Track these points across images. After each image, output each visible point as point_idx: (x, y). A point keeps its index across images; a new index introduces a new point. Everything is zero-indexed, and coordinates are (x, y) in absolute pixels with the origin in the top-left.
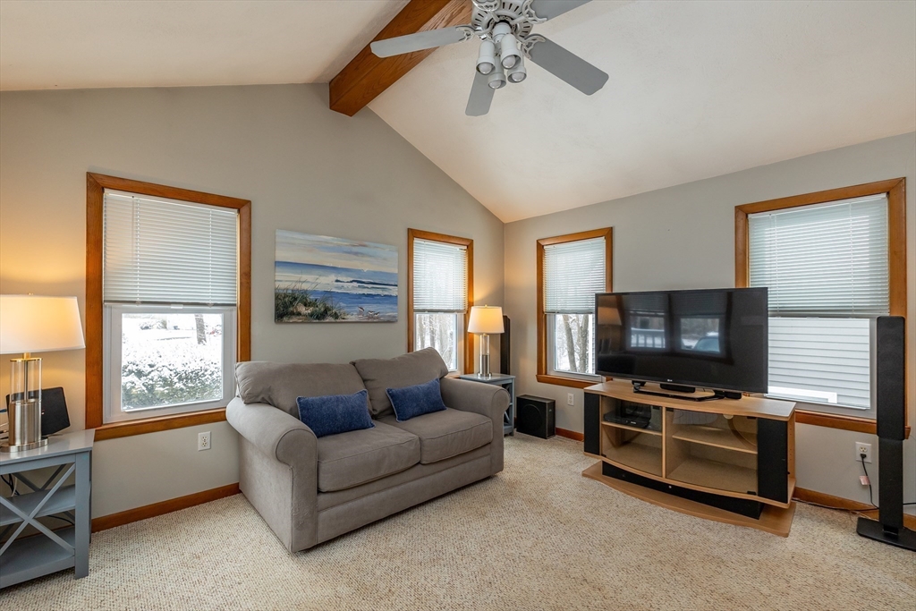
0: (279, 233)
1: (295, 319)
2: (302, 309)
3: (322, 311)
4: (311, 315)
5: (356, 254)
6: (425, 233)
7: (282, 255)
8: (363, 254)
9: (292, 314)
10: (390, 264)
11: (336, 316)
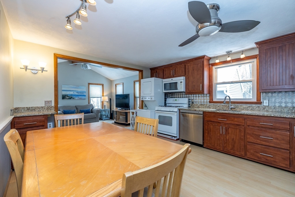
0: (62, 85)
1: (65, 99)
2: (67, 97)
3: (71, 97)
4: (69, 98)
5: (77, 88)
6: (92, 83)
7: (63, 89)
8: (78, 88)
9: (65, 98)
10: (85, 89)
11: (73, 98)
